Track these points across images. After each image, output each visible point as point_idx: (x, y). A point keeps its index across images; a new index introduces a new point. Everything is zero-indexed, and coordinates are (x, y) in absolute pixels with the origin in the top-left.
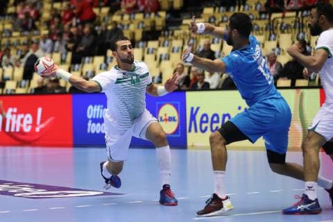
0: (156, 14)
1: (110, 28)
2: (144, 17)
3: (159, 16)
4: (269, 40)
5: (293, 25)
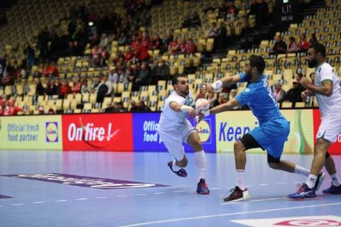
0: (194, 55)
1: (160, 64)
2: (185, 57)
3: (196, 56)
4: (276, 73)
5: (293, 63)
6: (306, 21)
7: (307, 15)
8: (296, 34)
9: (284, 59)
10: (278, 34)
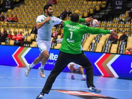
6: (15, 9)
7: (15, 6)
8: (10, 14)
9: (3, 24)
10: (2, 13)
